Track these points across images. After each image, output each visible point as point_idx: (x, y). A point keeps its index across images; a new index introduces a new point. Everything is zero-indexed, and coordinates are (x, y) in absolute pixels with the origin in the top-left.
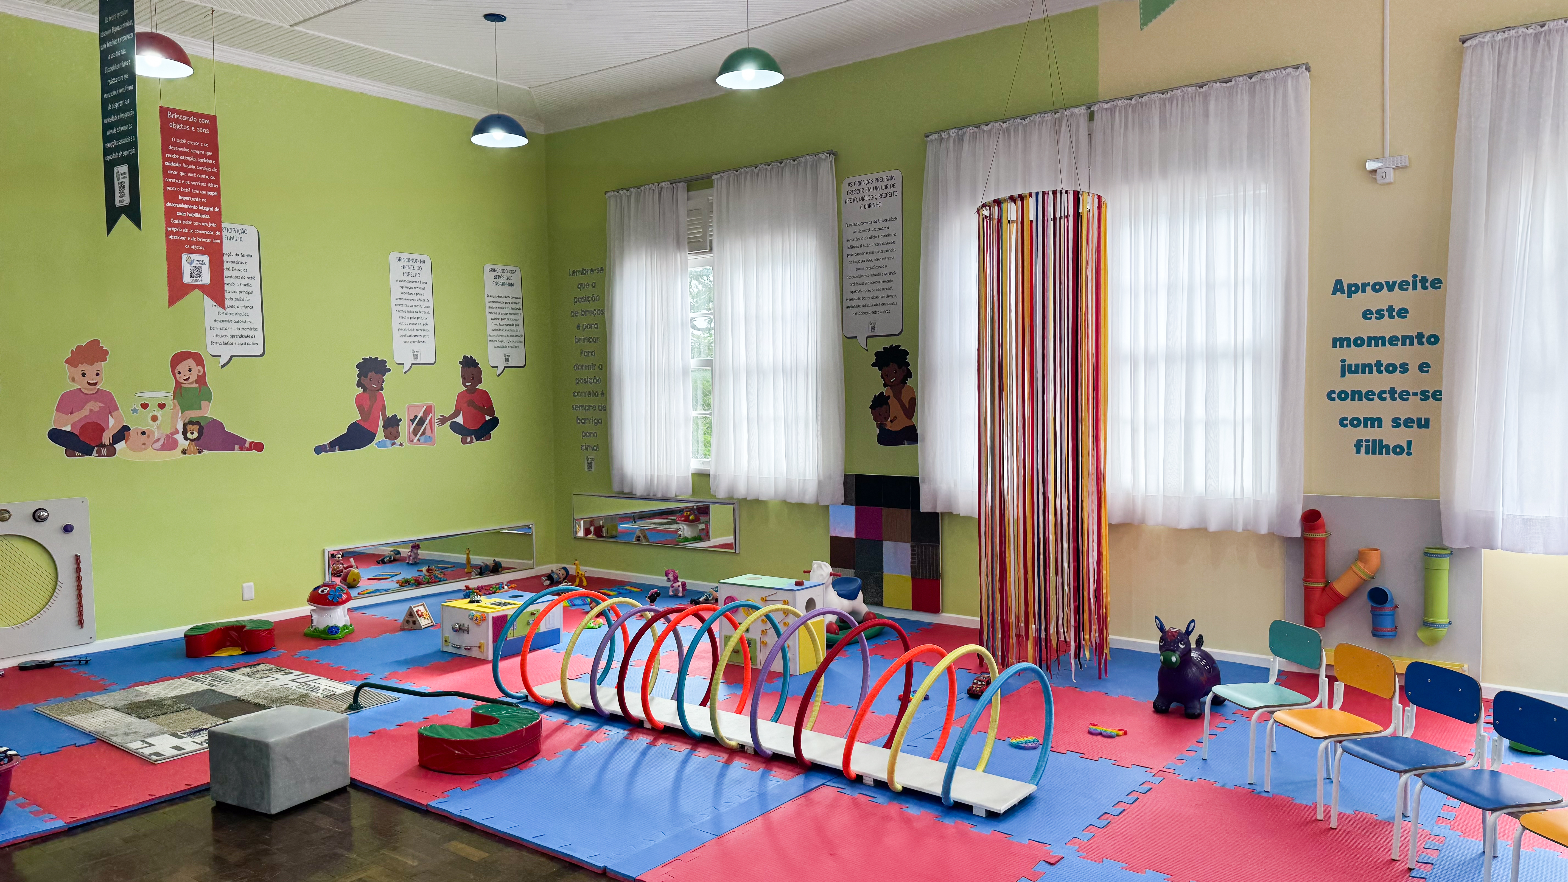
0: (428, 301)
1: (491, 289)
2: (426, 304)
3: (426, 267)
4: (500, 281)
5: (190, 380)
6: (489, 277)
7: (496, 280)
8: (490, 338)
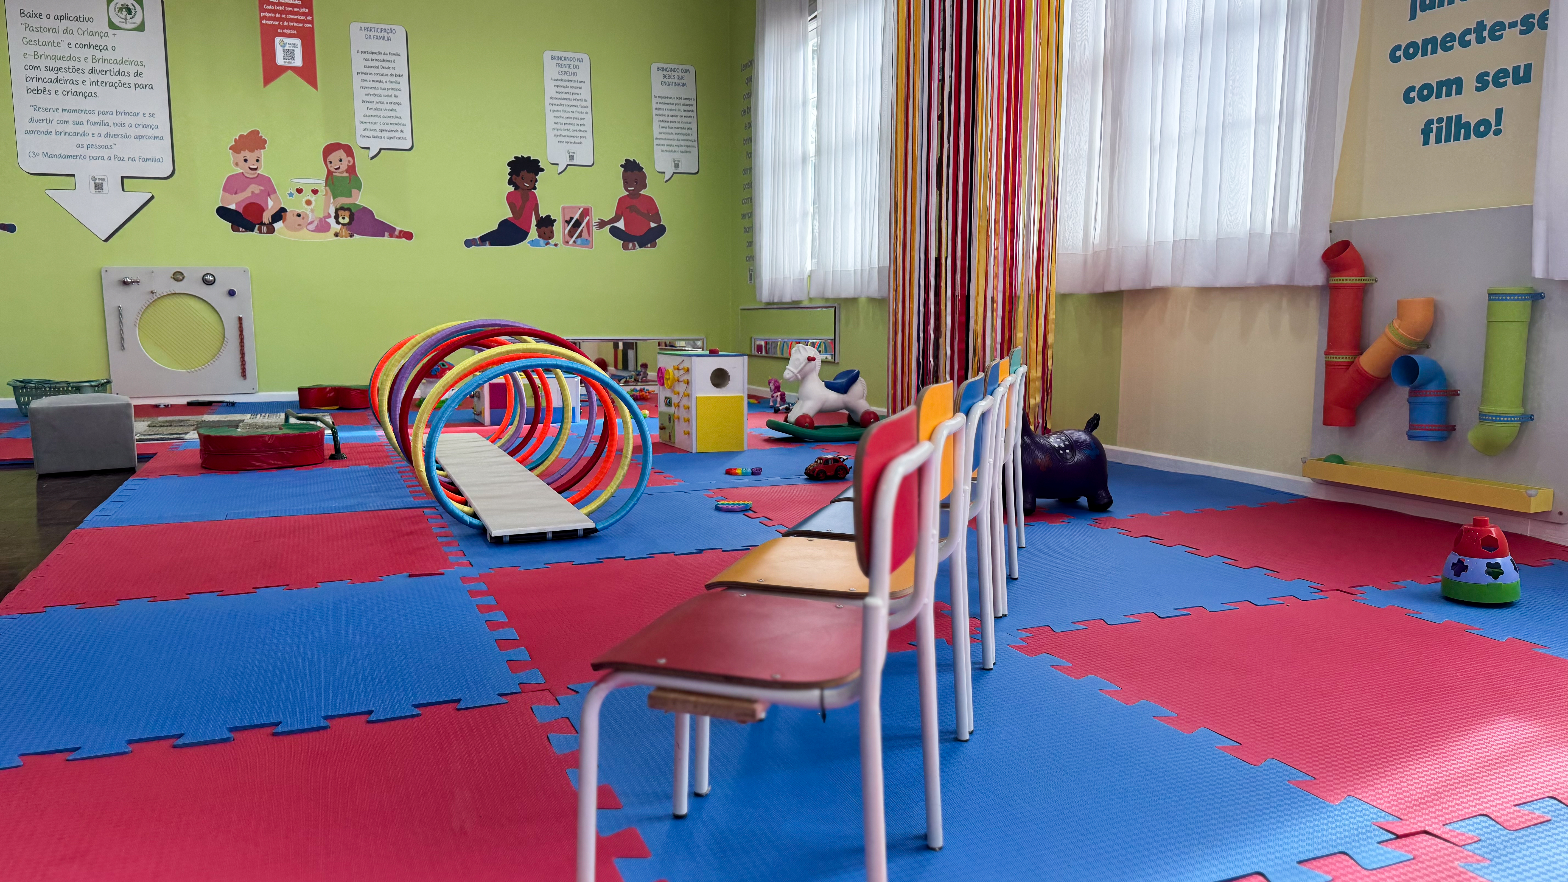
0: (586, 101)
1: (658, 88)
2: (584, 104)
3: (585, 67)
4: (670, 80)
5: (340, 170)
6: (657, 77)
7: (665, 80)
8: (656, 142)
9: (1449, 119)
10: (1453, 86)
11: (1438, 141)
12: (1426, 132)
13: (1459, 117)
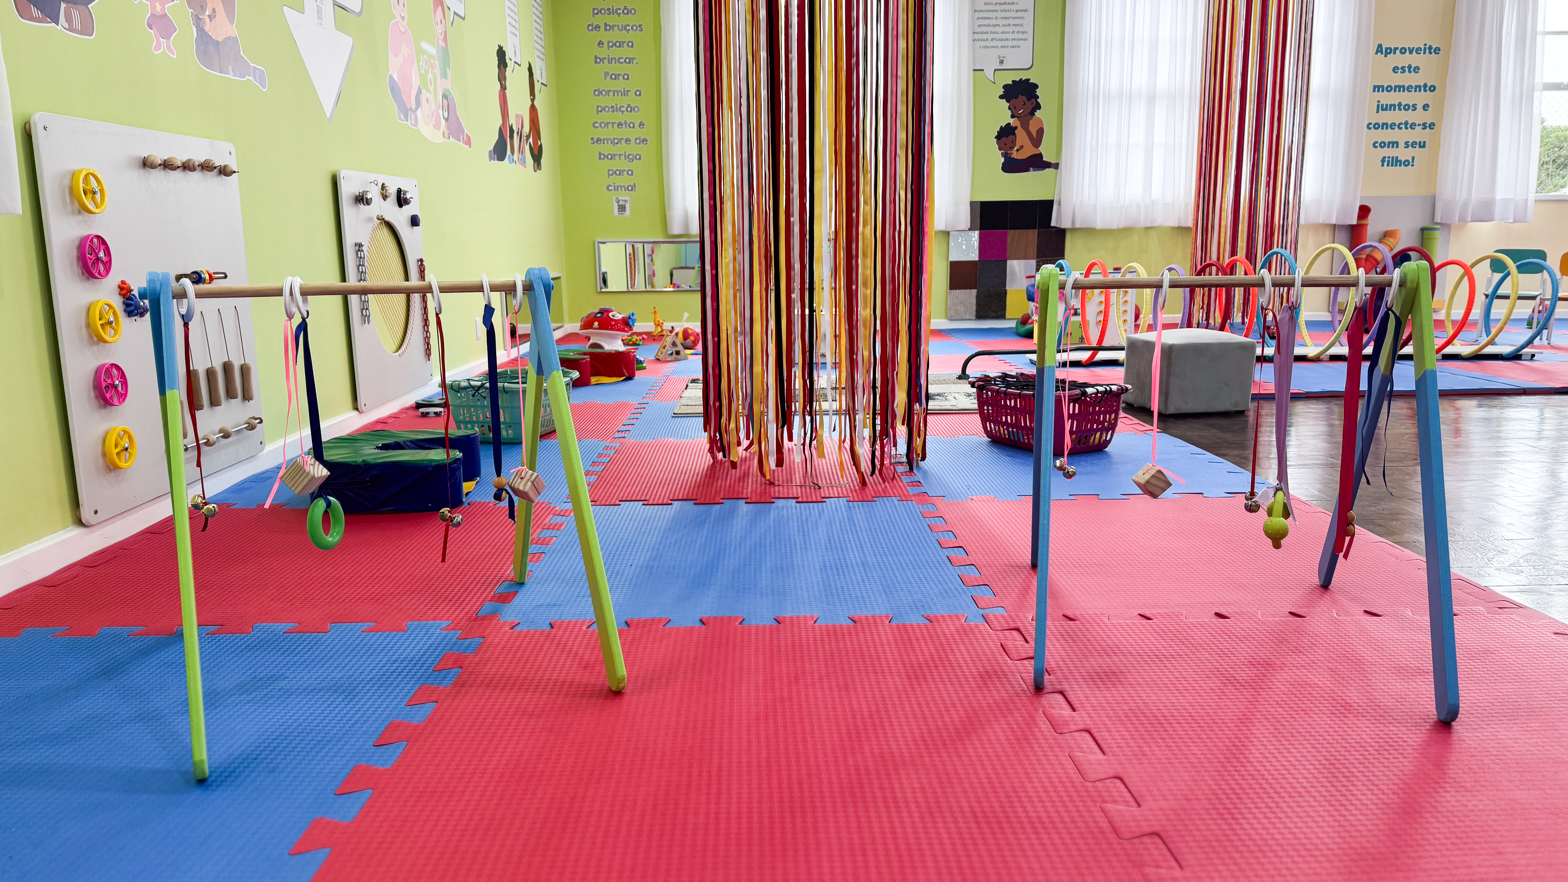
8: (535, 45)
9: (1393, 158)
10: (1395, 144)
11: (1388, 165)
12: (1383, 161)
13: (1397, 157)
